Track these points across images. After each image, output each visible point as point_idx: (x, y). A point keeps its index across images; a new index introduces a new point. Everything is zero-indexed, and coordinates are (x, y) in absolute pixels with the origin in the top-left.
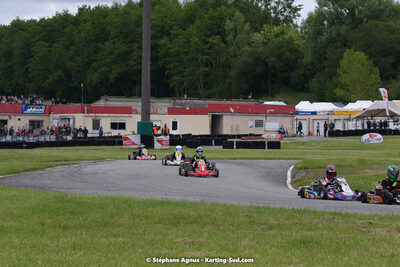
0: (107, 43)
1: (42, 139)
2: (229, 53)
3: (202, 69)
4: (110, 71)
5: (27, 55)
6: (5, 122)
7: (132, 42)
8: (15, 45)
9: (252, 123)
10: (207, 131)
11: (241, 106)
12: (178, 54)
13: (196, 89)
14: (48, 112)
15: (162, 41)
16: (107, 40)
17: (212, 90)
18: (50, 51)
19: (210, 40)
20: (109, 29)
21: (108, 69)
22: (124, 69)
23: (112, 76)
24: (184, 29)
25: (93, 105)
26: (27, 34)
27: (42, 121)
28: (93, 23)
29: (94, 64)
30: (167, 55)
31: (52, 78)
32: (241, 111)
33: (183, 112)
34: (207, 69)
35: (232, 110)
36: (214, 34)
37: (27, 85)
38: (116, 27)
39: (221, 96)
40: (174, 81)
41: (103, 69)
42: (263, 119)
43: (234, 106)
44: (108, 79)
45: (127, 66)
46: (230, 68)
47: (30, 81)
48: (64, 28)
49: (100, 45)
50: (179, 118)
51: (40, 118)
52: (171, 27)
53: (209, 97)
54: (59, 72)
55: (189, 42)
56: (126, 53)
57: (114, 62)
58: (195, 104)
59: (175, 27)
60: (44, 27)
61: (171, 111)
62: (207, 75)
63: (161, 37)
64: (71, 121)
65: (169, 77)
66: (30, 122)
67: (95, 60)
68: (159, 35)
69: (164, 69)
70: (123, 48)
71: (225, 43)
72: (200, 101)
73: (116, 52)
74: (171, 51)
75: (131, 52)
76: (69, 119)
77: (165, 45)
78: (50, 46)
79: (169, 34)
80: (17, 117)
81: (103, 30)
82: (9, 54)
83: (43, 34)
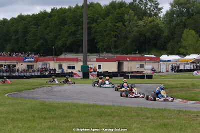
0: (65, 26)
1: (33, 74)
2: (126, 31)
3: (113, 39)
4: (67, 40)
5: (26, 32)
6: (15, 66)
7: (78, 26)
8: (19, 27)
9: (138, 66)
10: (116, 70)
11: (132, 57)
12: (101, 31)
13: (110, 49)
14: (36, 60)
15: (93, 25)
16: (66, 25)
17: (118, 50)
18: (37, 30)
19: (117, 24)
20: (66, 19)
21: (66, 39)
22: (75, 39)
23: (68, 43)
24: (104, 19)
25: (58, 57)
26: (25, 22)
27: (33, 65)
28: (59, 16)
29: (59, 37)
30: (96, 32)
31: (38, 43)
32: (133, 60)
33: (104, 60)
34: (116, 39)
35: (128, 59)
36: (119, 21)
37: (26, 47)
38: (70, 18)
39: (123, 52)
40: (99, 45)
41: (64, 39)
42: (144, 63)
43: (129, 58)
44: (66, 44)
46: (127, 38)
47: (27, 46)
48: (44, 19)
49: (62, 27)
50: (102, 64)
51: (32, 64)
52: (98, 18)
53: (117, 53)
54: (42, 41)
55: (107, 25)
57: (69, 36)
58: (110, 56)
59: (100, 18)
60: (34, 18)
61: (98, 60)
62: (116, 42)
63: (93, 23)
64: (48, 65)
65: (97, 43)
66: (27, 65)
67: (60, 35)
68: (91, 22)
69: (94, 39)
70: (74, 29)
71: (125, 26)
72: (112, 55)
73: (70, 30)
74: (97, 30)
75: (78, 31)
76: (47, 64)
77: (94, 27)
78: (37, 28)
79: (96, 22)
80: (21, 63)
81: (64, 20)
82: (17, 32)
83: (34, 22)
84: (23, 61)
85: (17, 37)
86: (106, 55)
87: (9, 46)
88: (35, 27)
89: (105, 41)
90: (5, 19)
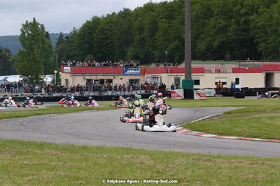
0: (211, 19)
4: (214, 40)
6: (110, 81)
7: (231, 18)
10: (262, 85)
12: (264, 27)
14: (143, 73)
15: (252, 17)
16: (212, 17)
18: (170, 26)
20: (213, 9)
22: (225, 39)
23: (215, 44)
24: (269, 8)
26: (154, 14)
27: (139, 80)
28: (202, 4)
29: (202, 36)
30: (255, 28)
33: (244, 71)
37: (154, 52)
38: (219, 7)
40: (261, 47)
41: (209, 39)
44: (212, 46)
45: (226, 37)
49: (206, 21)
50: (240, 76)
51: (137, 77)
52: (259, 6)
54: (177, 42)
55: (272, 17)
56: (226, 26)
57: (217, 34)
59: (261, 6)
60: (167, 8)
61: (234, 71)
63: (252, 14)
65: (257, 44)
66: (130, 80)
67: (203, 33)
68: (250, 12)
69: (253, 38)
70: (223, 23)
73: (218, 26)
74: (258, 24)
75: (229, 26)
76: (158, 78)
77: (254, 20)
78: (170, 22)
79: (257, 12)
80: (120, 77)
81: (209, 9)
82: (141, 29)
83: (165, 13)
84: (123, 73)
85: (142, 36)
86: (249, 63)
87: (130, 51)
88: (167, 21)
89: (269, 41)
90: (128, 9)
